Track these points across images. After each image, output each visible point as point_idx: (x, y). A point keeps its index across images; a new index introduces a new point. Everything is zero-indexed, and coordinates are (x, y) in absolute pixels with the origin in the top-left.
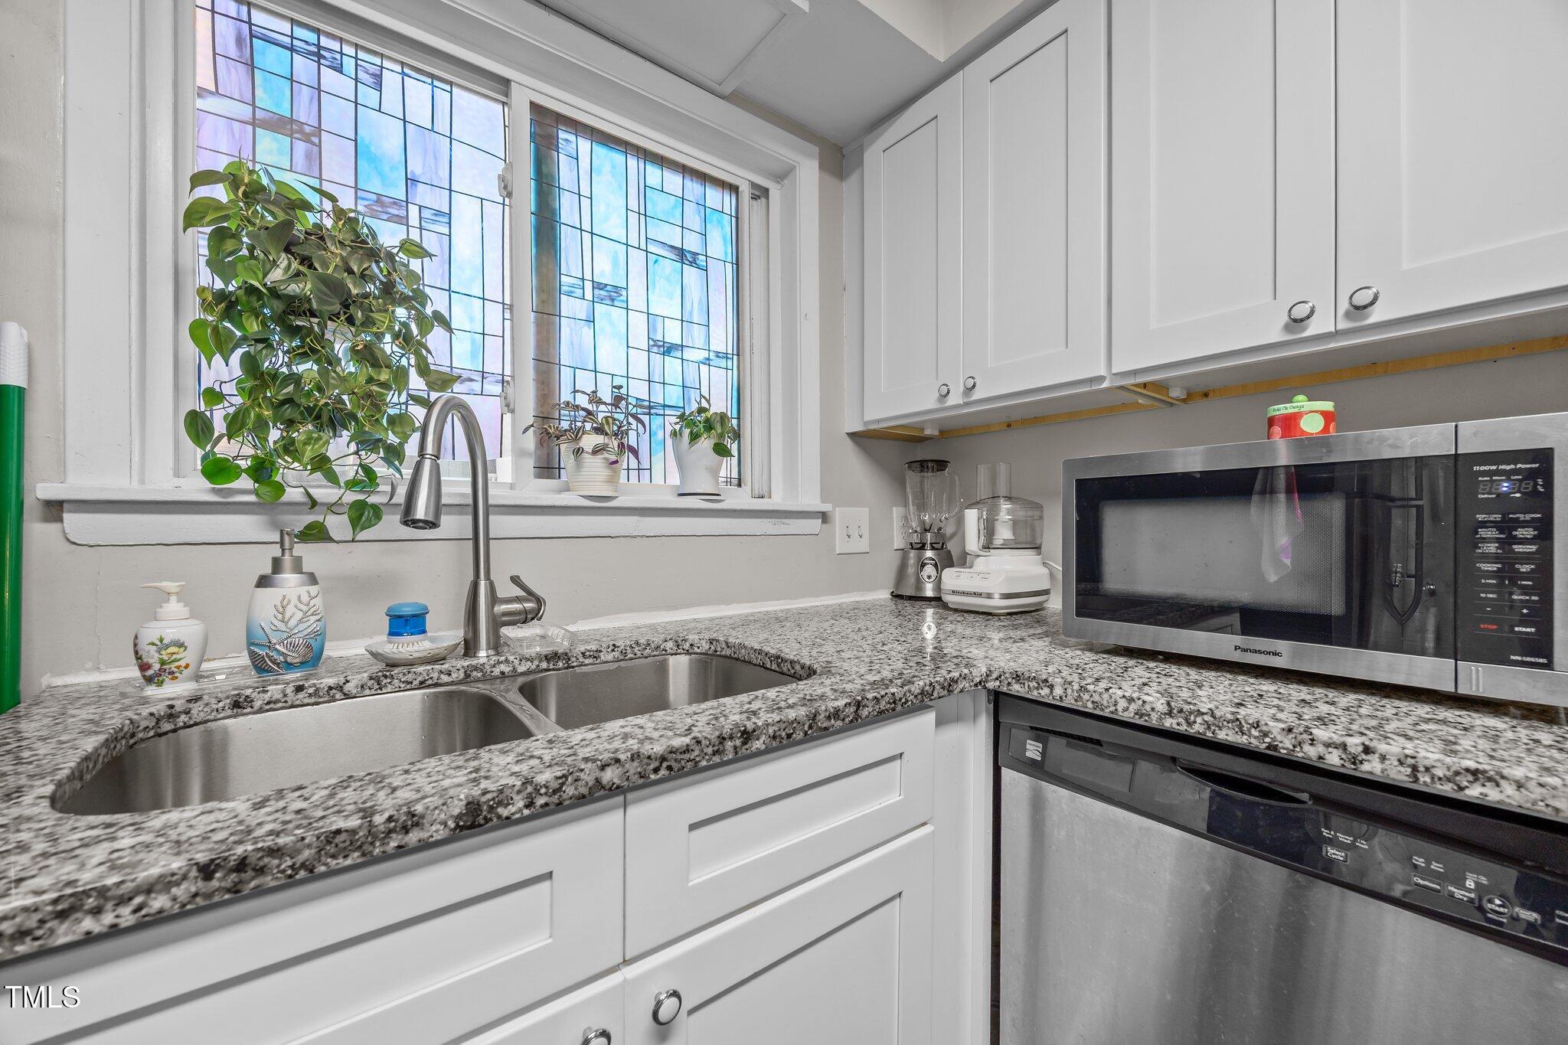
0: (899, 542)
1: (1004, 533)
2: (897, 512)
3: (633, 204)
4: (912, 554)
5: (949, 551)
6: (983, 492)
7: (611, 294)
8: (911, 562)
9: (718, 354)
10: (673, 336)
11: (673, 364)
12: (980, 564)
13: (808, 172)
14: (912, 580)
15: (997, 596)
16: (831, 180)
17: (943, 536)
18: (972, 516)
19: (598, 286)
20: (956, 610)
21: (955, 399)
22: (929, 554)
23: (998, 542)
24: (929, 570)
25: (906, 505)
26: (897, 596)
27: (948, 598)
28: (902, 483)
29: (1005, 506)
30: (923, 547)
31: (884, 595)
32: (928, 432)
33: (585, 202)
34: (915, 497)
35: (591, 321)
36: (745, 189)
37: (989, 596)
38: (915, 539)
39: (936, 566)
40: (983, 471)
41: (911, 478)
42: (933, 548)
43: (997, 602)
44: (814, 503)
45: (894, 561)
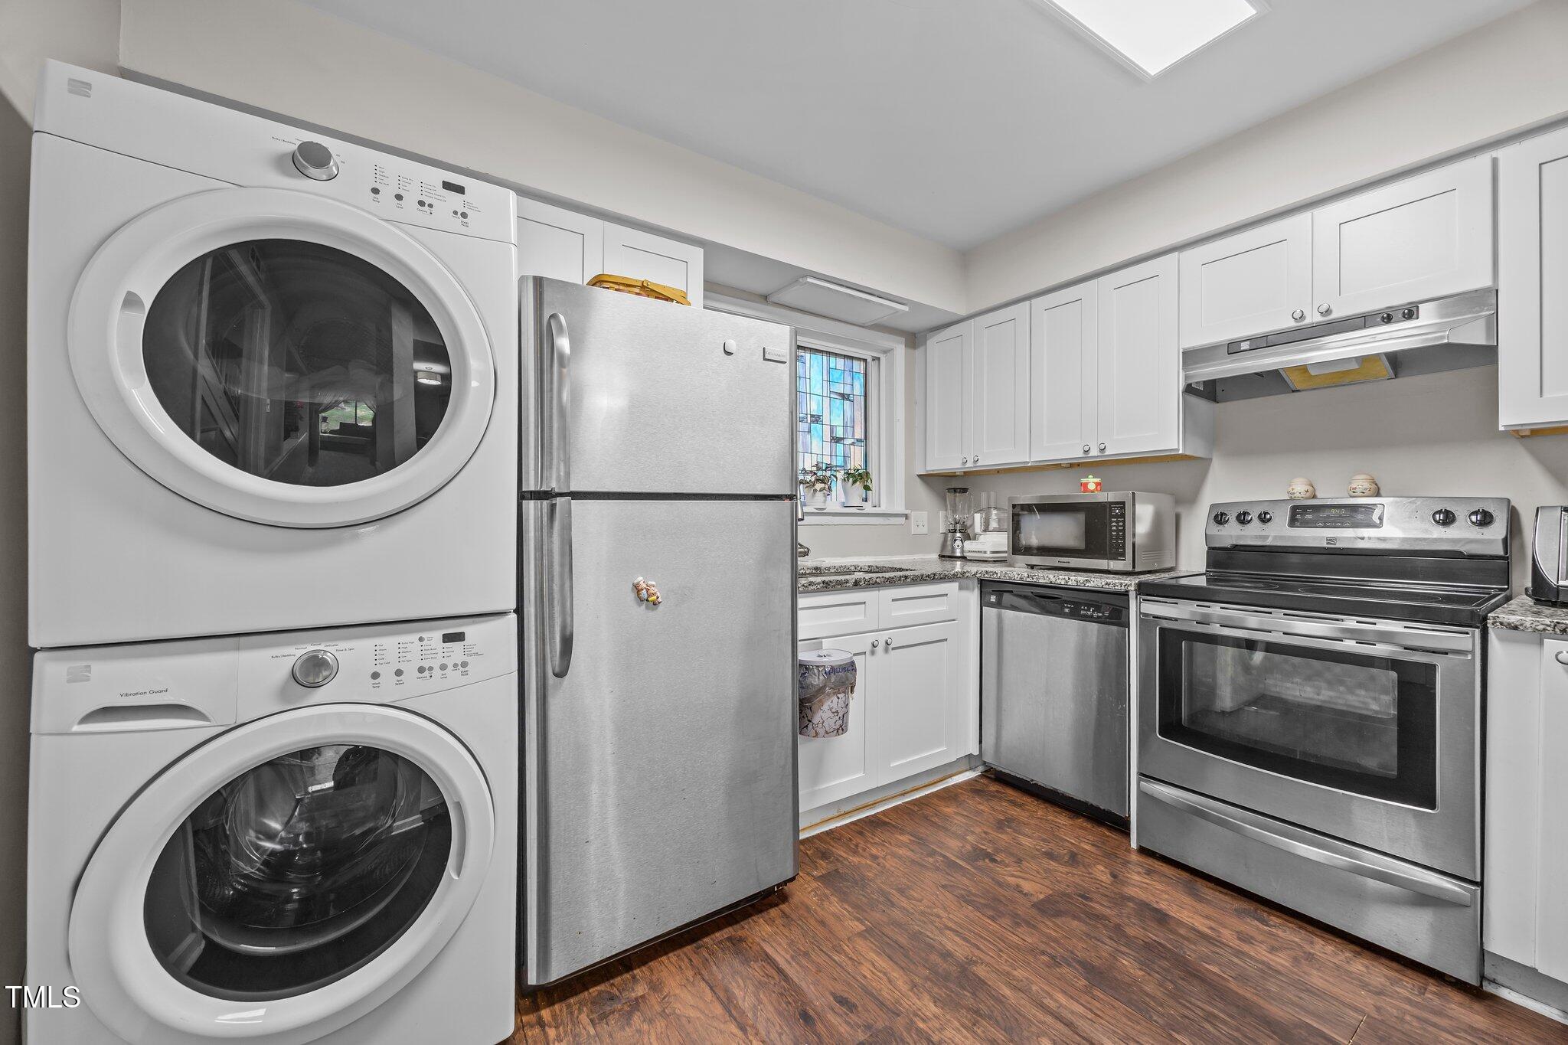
0: (942, 529)
1: (994, 525)
2: (942, 513)
3: (825, 378)
4: (950, 535)
5: (968, 534)
6: (984, 505)
7: (816, 419)
8: (949, 539)
9: (858, 440)
10: (839, 433)
11: (840, 447)
12: (982, 538)
13: (900, 350)
14: (950, 548)
15: (988, 552)
16: (911, 351)
17: (966, 526)
18: (977, 516)
19: (812, 416)
20: (971, 560)
21: (970, 464)
22: (958, 535)
23: (991, 528)
24: (958, 542)
25: (946, 510)
26: (941, 556)
27: (966, 554)
28: (944, 499)
29: (994, 512)
30: (955, 531)
31: (935, 556)
32: (957, 474)
33: (808, 380)
34: (951, 506)
35: (809, 432)
36: (869, 360)
37: (985, 552)
38: (951, 527)
39: (961, 540)
40: (984, 495)
41: (950, 496)
42: (960, 532)
43: (989, 555)
44: (900, 508)
45: (941, 539)
